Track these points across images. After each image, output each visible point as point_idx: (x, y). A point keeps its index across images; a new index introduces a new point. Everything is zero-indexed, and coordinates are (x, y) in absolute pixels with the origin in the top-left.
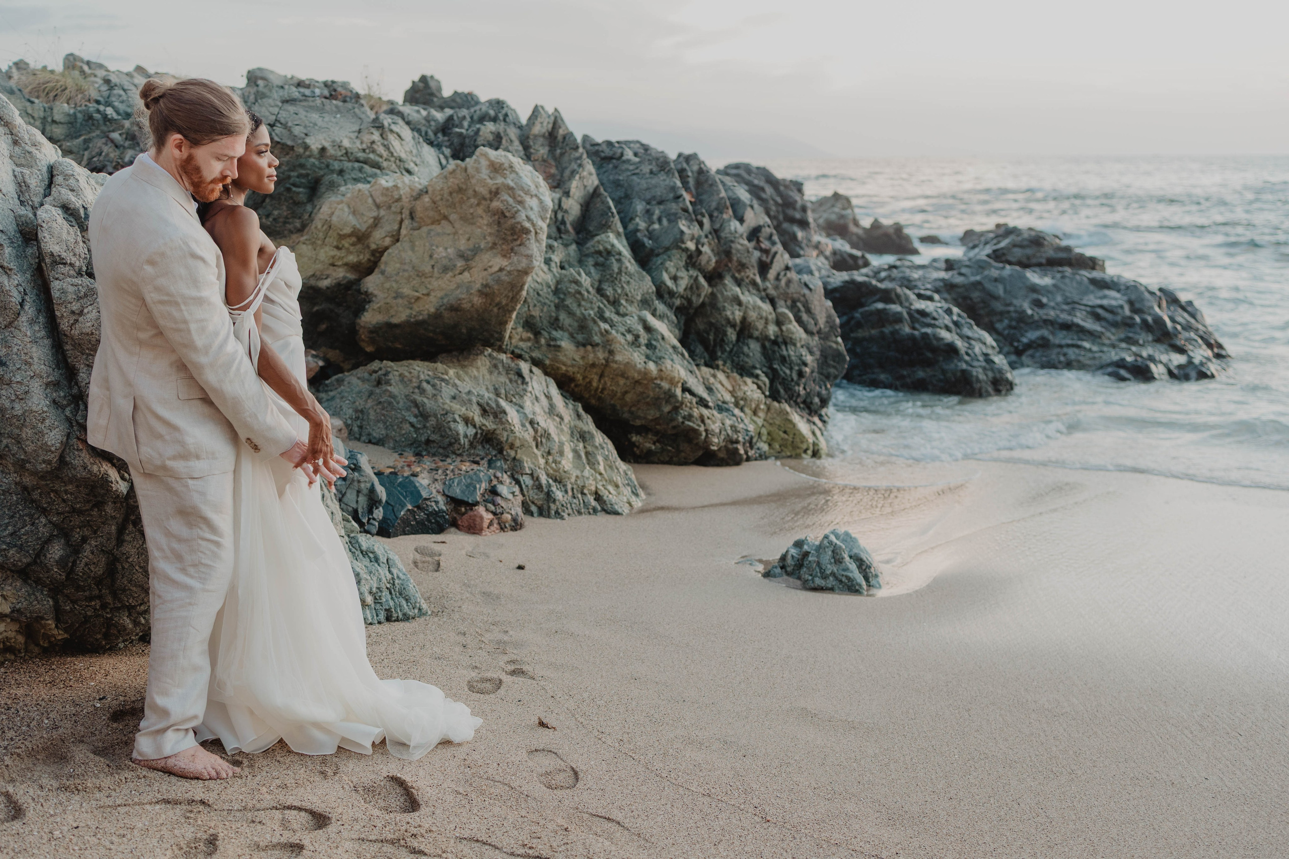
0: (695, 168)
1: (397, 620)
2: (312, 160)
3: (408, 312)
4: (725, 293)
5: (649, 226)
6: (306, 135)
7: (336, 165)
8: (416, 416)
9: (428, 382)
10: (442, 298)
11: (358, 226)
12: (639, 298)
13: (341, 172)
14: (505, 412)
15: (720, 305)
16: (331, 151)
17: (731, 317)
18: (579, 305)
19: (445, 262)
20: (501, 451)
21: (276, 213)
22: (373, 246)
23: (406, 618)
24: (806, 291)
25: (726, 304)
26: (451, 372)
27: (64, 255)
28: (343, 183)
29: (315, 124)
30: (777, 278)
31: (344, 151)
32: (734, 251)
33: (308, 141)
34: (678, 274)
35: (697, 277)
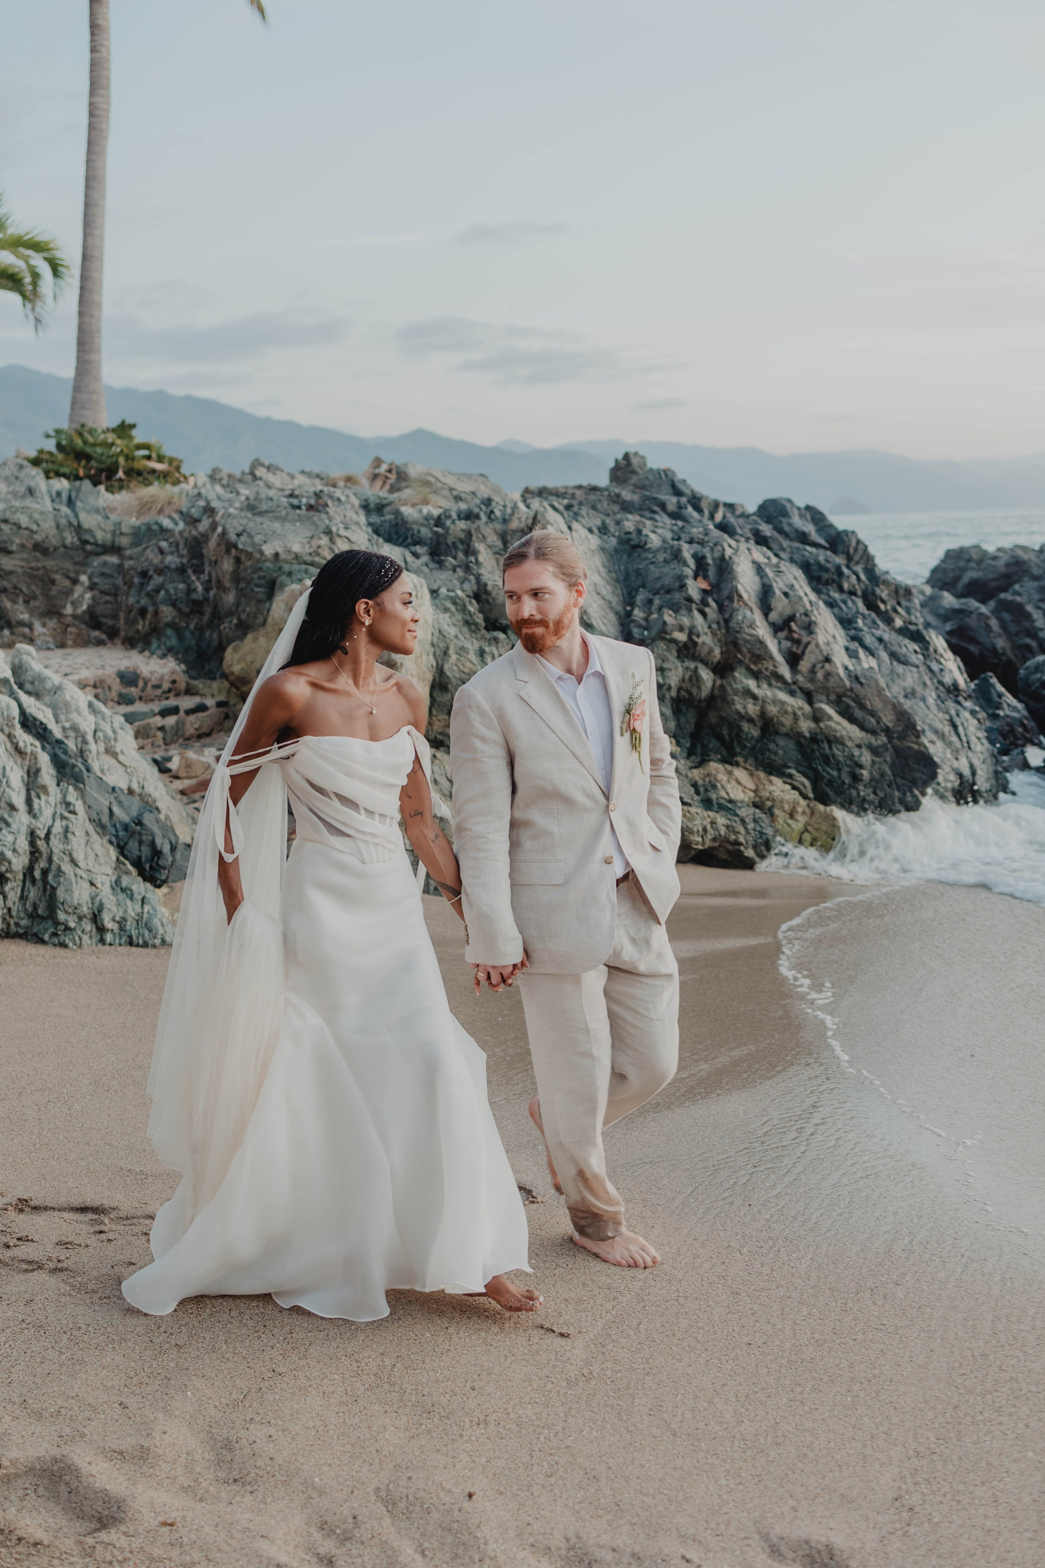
0: (717, 555)
2: (268, 564)
4: (734, 686)
5: (649, 616)
6: (265, 542)
7: (286, 568)
13: (290, 574)
15: (729, 698)
16: (283, 556)
17: (742, 711)
23: (145, 945)
24: (857, 687)
25: (736, 698)
28: (289, 583)
29: (275, 532)
30: (813, 671)
31: (294, 556)
32: (741, 642)
33: (264, 548)
34: (665, 665)
35: (696, 668)
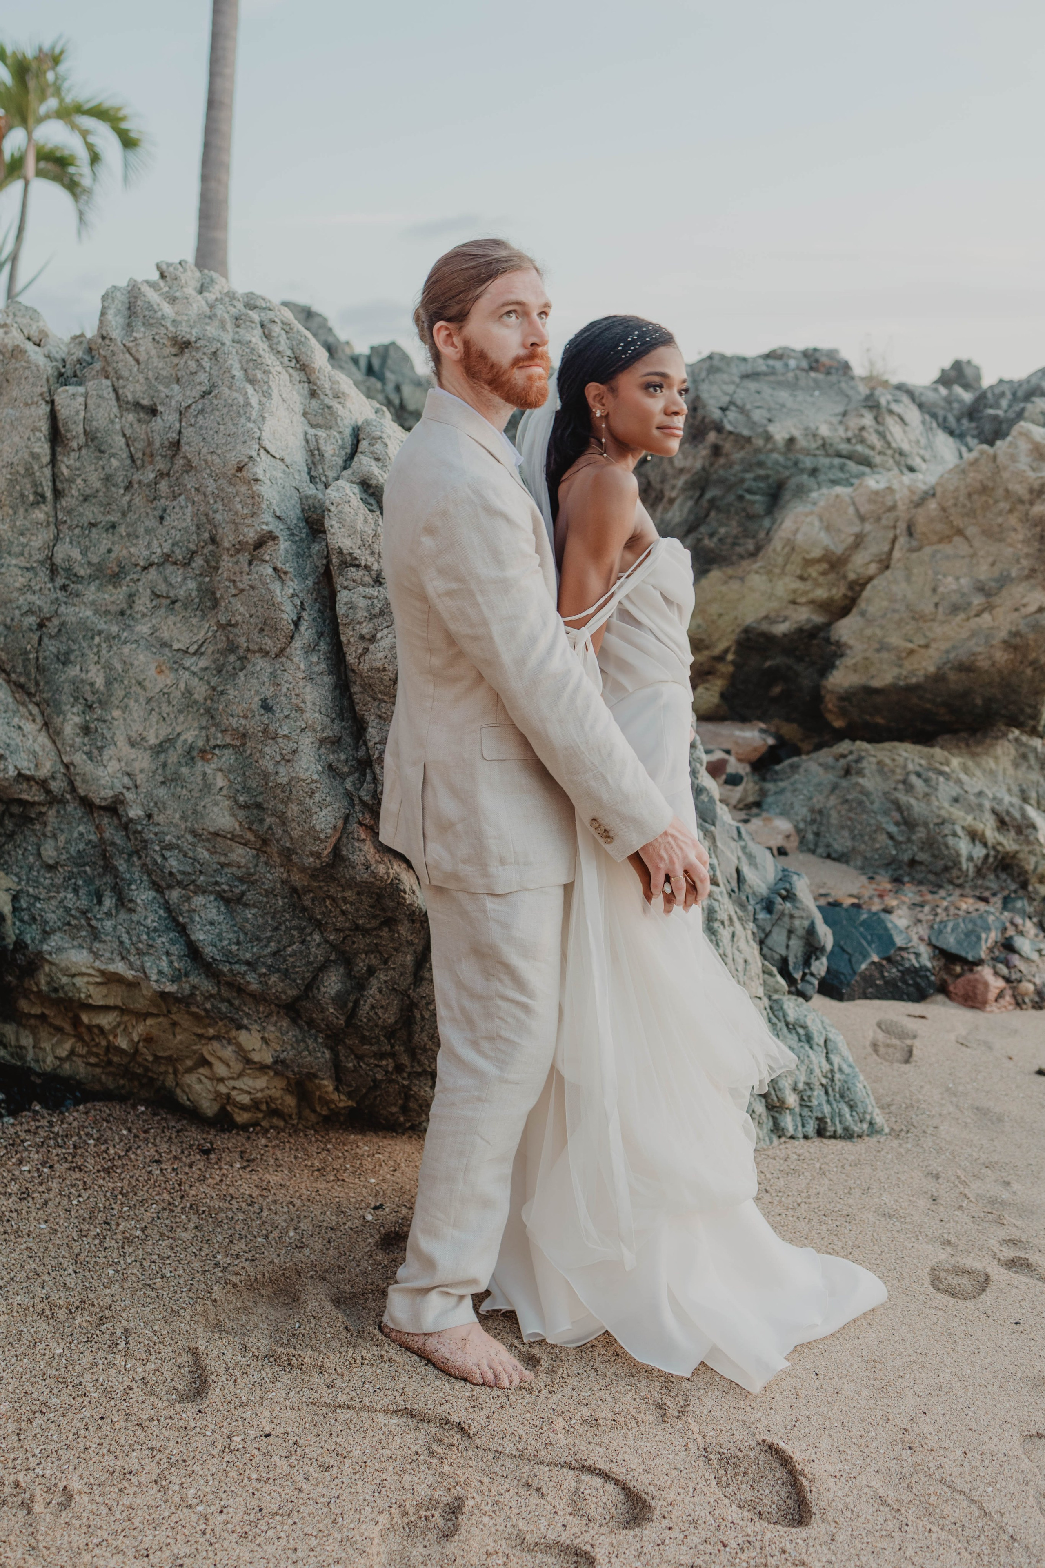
1: (834, 1136)
2: (775, 456)
3: (896, 671)
6: (770, 420)
7: (808, 462)
8: (897, 824)
9: (919, 775)
10: (947, 652)
11: (832, 547)
13: (814, 472)
14: (1034, 827)
16: (802, 443)
19: (955, 598)
20: (1024, 885)
21: (722, 530)
22: (852, 576)
23: (848, 1135)
26: (955, 762)
27: (357, 553)
28: (816, 486)
29: (783, 406)
31: (820, 442)
33: (771, 429)
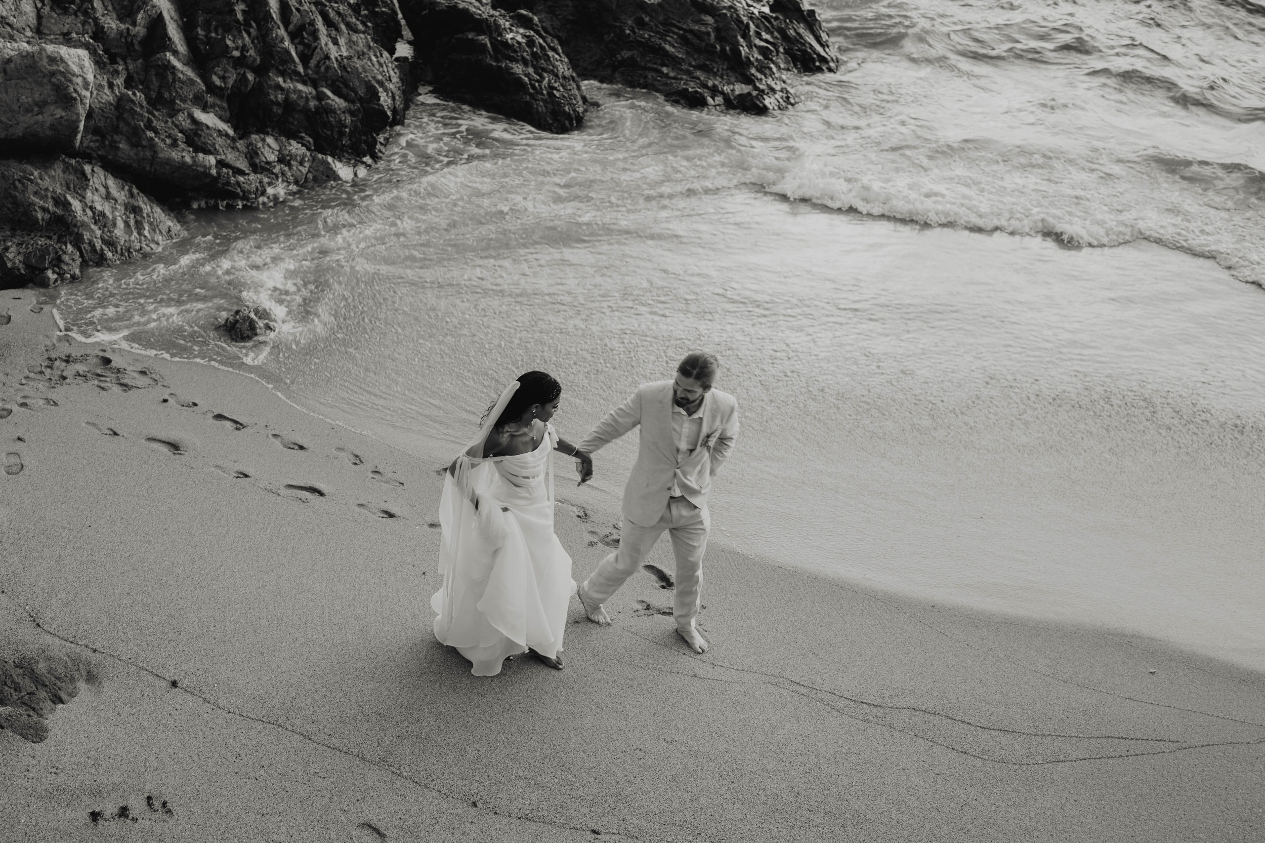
3: (6, 133)
4: (269, 82)
5: (209, 35)
8: (11, 203)
9: (19, 181)
10: (26, 128)
12: (191, 97)
14: (70, 204)
15: (266, 90)
17: (274, 99)
18: (133, 118)
19: (27, 106)
20: (68, 228)
24: (345, 74)
25: (270, 90)
26: (36, 173)
30: (318, 66)
34: (226, 75)
35: (244, 72)
